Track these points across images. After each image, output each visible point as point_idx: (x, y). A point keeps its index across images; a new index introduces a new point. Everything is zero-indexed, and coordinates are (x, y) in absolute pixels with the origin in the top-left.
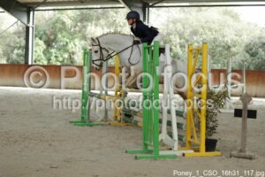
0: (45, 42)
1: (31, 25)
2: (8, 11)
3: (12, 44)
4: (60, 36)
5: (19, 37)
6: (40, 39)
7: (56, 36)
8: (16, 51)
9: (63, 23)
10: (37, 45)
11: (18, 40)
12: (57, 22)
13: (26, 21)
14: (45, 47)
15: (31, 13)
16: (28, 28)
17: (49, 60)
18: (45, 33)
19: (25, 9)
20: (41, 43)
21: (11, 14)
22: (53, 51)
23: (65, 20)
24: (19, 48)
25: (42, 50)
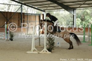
0: (81, 19)
1: (75, 14)
2: (67, 10)
3: (69, 20)
4: (86, 17)
5: (71, 18)
6: (79, 18)
7: (85, 17)
8: (70, 23)
9: (87, 12)
10: (78, 20)
11: (71, 19)
12: (85, 12)
13: (73, 13)
14: (81, 21)
15: (75, 10)
18: (81, 16)
19: (73, 9)
21: (68, 11)
22: (84, 22)
23: (88, 11)
24: (72, 22)
25: (80, 22)
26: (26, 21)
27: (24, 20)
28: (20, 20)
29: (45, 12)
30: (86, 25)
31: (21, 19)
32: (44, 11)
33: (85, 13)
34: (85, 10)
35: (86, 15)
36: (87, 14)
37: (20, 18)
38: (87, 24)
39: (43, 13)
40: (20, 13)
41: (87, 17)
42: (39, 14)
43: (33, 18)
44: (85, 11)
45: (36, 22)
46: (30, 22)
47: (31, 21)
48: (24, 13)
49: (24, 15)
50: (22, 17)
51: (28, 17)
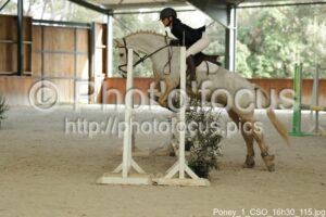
0: (248, 46)
1: (231, 27)
2: (203, 10)
4: (268, 37)
6: (242, 41)
7: (263, 37)
12: (263, 18)
13: (225, 22)
14: (249, 54)
15: (232, 11)
16: (228, 31)
17: (255, 70)
18: (248, 34)
19: (224, 6)
20: (244, 47)
21: (207, 13)
22: (260, 58)
23: (275, 15)
25: (245, 57)
26: (37, 52)
27: (29, 46)
28: (15, 47)
29: (112, 15)
30: (271, 69)
31: (19, 43)
32: (108, 12)
33: (267, 23)
34: (266, 9)
35: (268, 30)
36: (274, 26)
37: (15, 37)
38: (273, 66)
39: (105, 22)
40: (15, 18)
41: (274, 39)
42: (88, 25)
43: (63, 39)
44: (267, 12)
45: (78, 57)
46: (53, 53)
47: (56, 49)
48: (30, 19)
49: (30, 26)
50: (24, 35)
51: (47, 32)
